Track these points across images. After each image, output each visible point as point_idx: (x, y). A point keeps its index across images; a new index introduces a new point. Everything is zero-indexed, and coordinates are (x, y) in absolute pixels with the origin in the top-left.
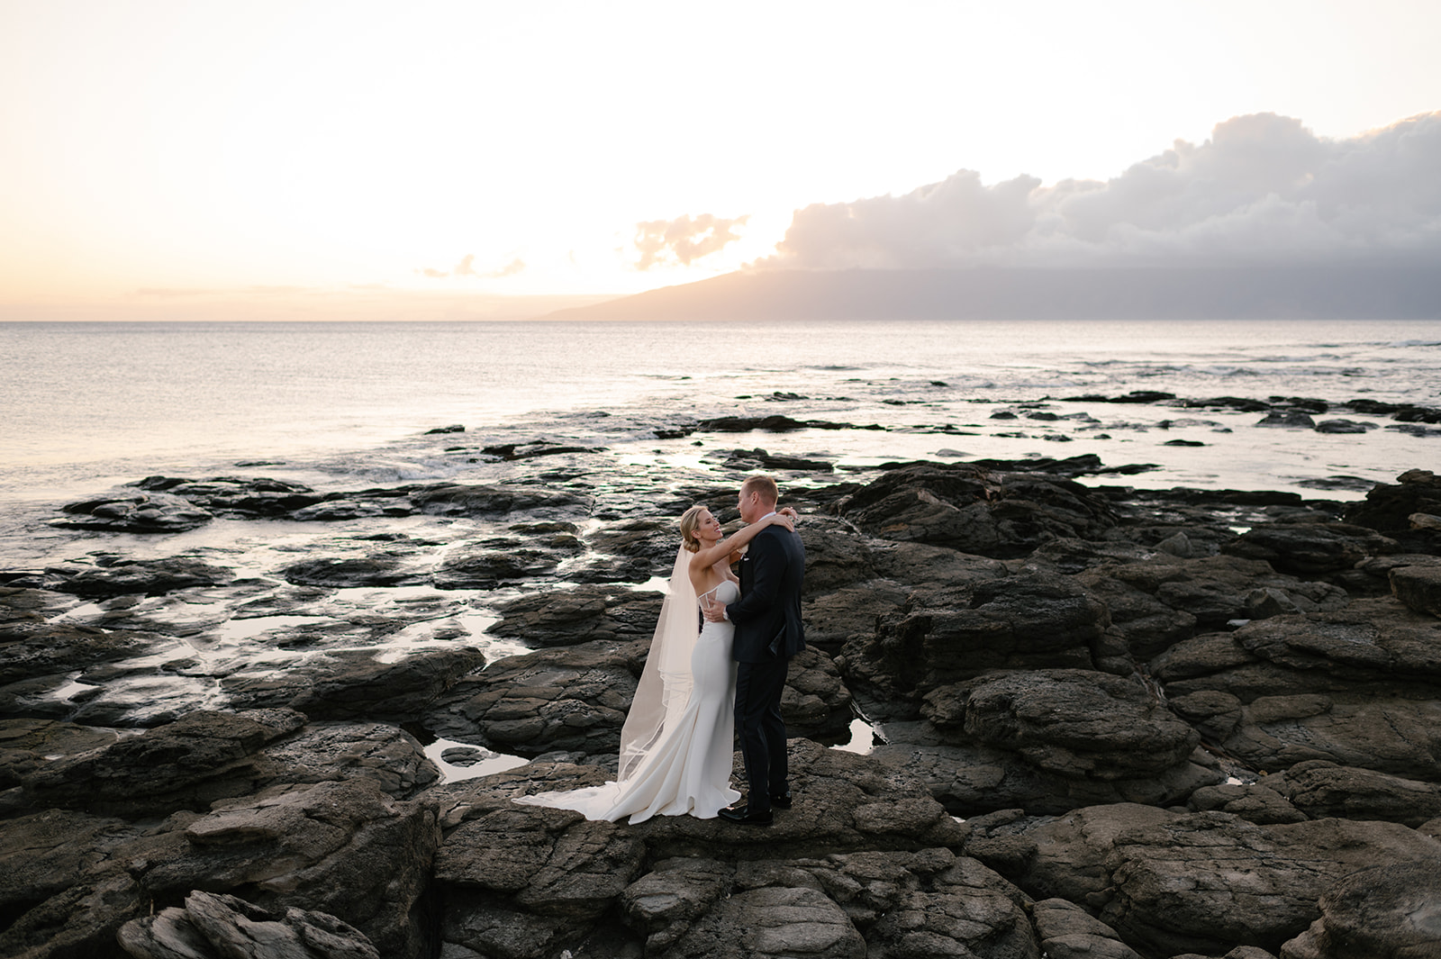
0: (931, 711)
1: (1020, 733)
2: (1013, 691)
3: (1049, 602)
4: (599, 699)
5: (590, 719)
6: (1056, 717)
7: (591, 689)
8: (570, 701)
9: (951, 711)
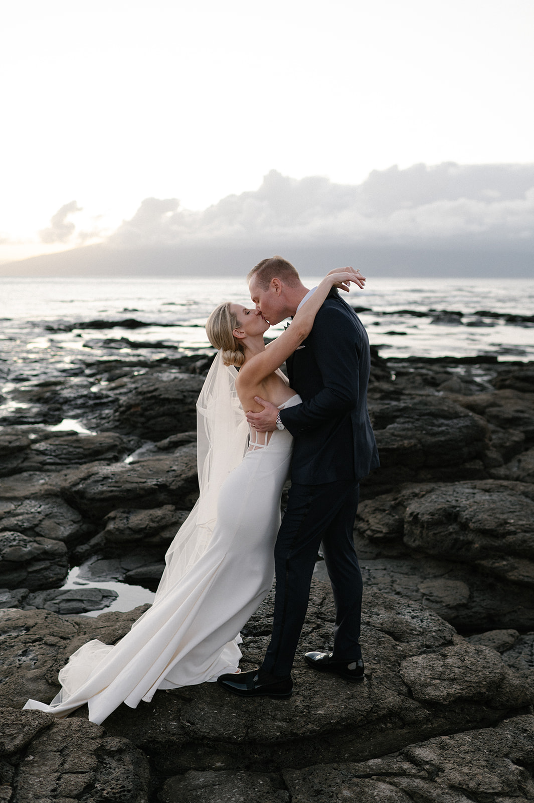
0: (363, 525)
1: (477, 545)
2: (454, 503)
3: (446, 422)
4: (37, 529)
5: (30, 552)
6: (512, 528)
7: (28, 520)
8: (8, 534)
9: (387, 524)
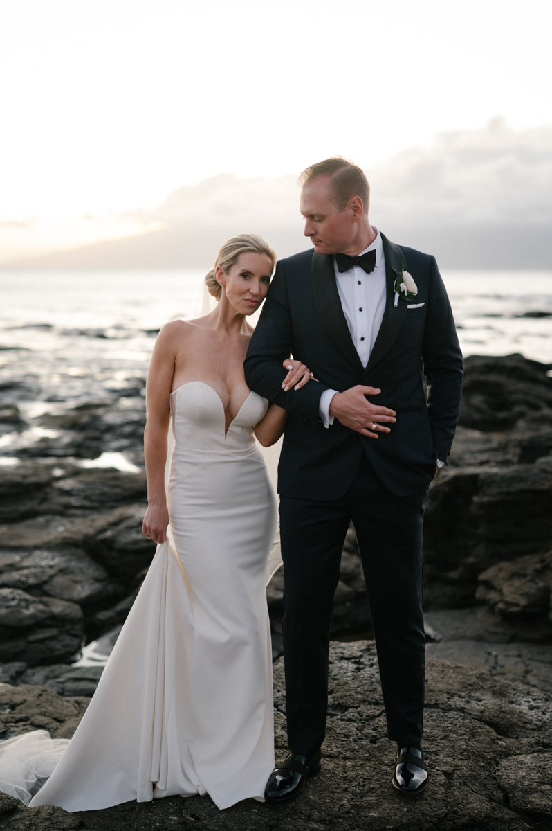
0: (493, 596)
4: (46, 588)
5: (32, 616)
7: (35, 575)
9: (526, 595)
